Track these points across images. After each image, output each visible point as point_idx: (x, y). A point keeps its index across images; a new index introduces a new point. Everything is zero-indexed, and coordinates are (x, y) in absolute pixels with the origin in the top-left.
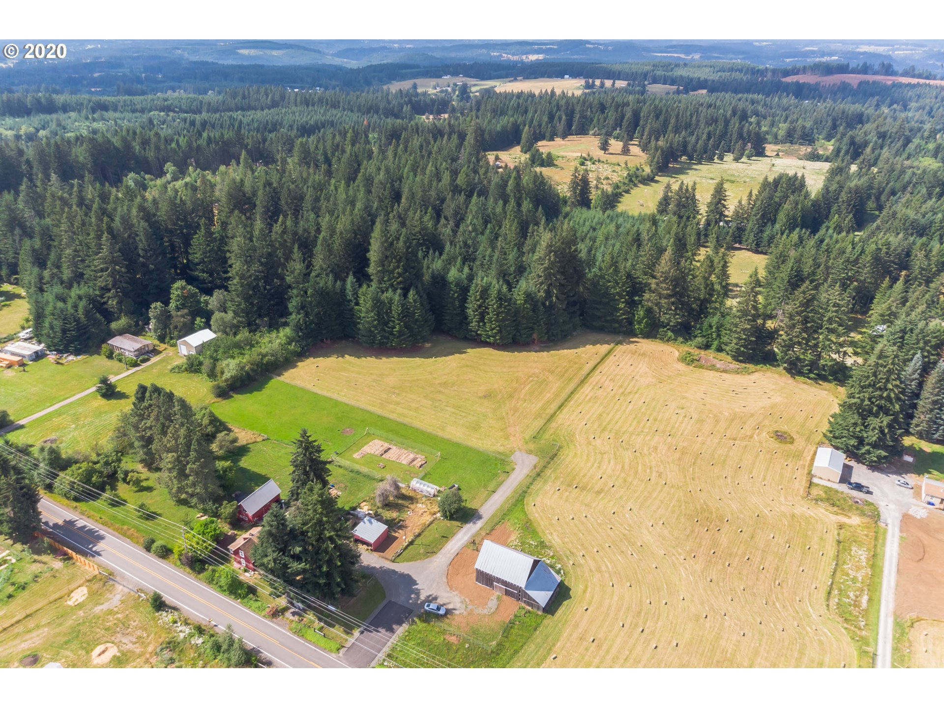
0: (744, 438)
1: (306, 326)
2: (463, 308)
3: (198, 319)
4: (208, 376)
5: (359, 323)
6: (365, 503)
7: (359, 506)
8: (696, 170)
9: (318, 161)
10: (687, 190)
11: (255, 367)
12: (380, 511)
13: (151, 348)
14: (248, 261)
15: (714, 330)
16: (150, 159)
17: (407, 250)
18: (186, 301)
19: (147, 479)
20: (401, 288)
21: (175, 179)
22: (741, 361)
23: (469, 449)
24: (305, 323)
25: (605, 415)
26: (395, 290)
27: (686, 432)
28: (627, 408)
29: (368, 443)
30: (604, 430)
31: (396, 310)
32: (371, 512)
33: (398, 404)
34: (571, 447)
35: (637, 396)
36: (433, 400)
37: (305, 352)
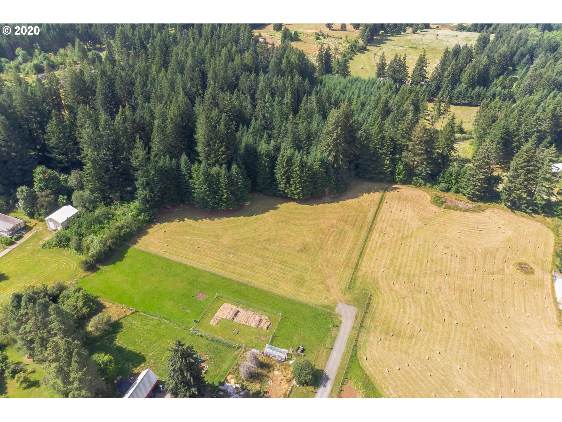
0: (498, 272)
1: (152, 199)
2: (273, 174)
3: (61, 197)
4: (76, 250)
5: (194, 192)
6: (230, 376)
7: (226, 380)
8: (391, 40)
9: (135, 44)
10: (400, 60)
11: (115, 241)
12: (245, 383)
13: (23, 225)
14: (97, 148)
15: (454, 177)
16: (3, 45)
17: (227, 132)
18: (47, 182)
19: (33, 372)
20: (226, 163)
21: (25, 61)
22: (475, 201)
23: (302, 305)
24: (151, 197)
25: (395, 260)
26: (221, 165)
27: (457, 270)
28: (409, 251)
29: (219, 308)
30: (398, 275)
31: (223, 181)
32: (238, 386)
33: (236, 263)
34: (379, 294)
35: (413, 239)
36: (262, 257)
37: (153, 219)
